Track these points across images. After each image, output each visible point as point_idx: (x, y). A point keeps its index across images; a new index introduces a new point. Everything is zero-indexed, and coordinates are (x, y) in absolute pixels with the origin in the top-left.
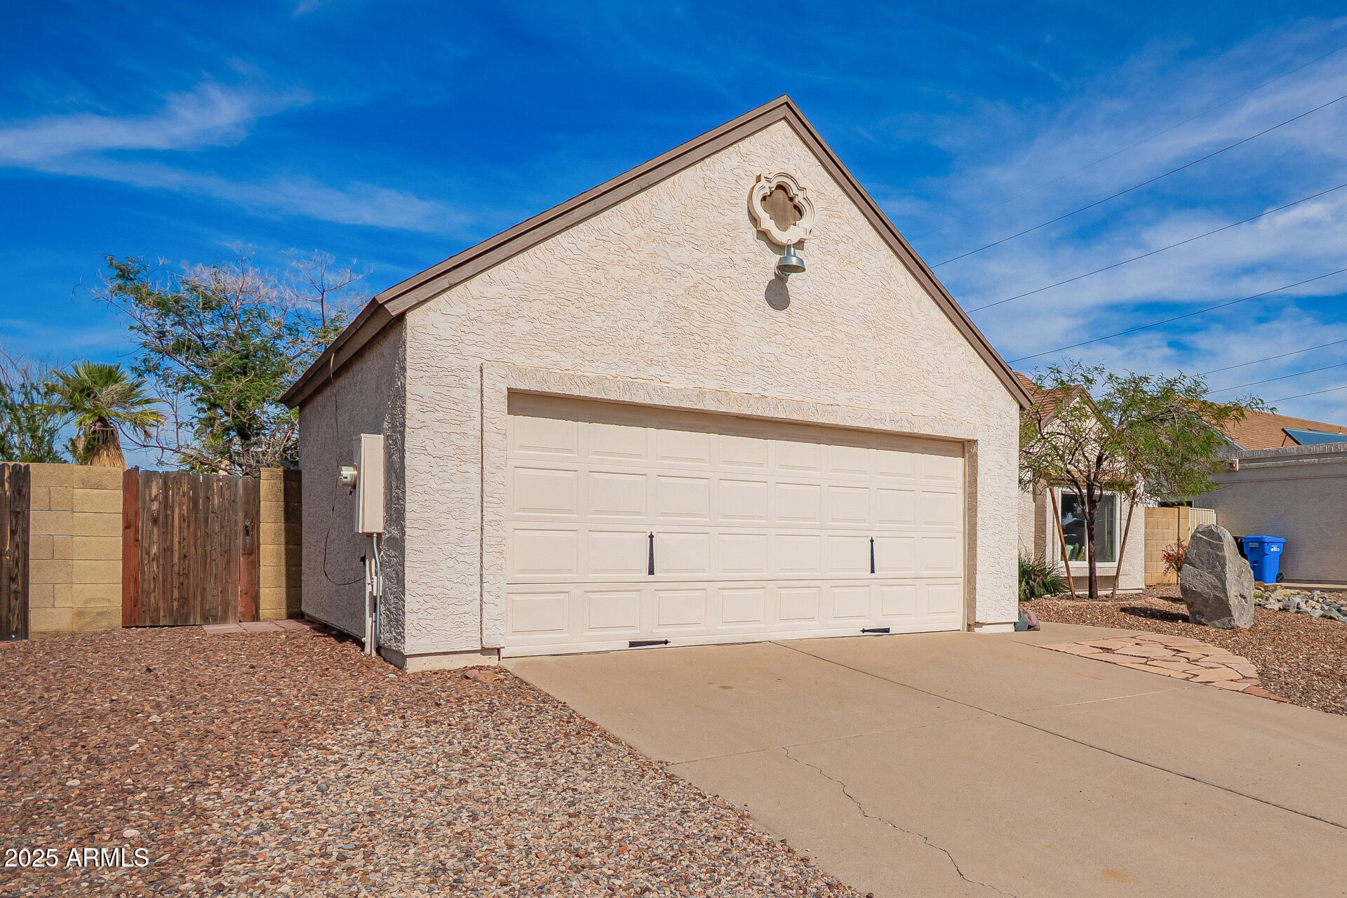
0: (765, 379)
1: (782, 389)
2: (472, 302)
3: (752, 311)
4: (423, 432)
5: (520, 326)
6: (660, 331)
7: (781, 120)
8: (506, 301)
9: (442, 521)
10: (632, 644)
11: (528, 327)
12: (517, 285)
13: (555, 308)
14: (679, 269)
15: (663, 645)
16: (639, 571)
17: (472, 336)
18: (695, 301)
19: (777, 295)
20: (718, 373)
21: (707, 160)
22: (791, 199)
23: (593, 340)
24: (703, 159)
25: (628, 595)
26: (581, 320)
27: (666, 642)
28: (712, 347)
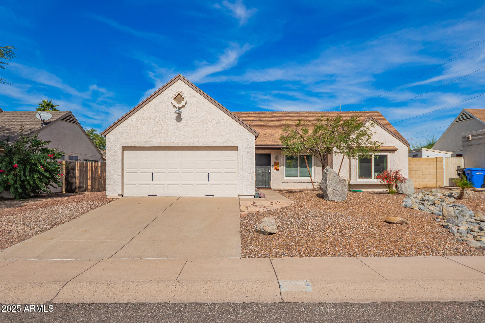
0: (176, 138)
1: (180, 140)
2: (116, 132)
3: (172, 123)
4: (109, 156)
5: (125, 135)
6: (151, 131)
7: (179, 79)
8: (122, 130)
9: (112, 171)
10: (149, 196)
11: (126, 135)
12: (124, 127)
13: (131, 130)
14: (156, 118)
15: (156, 196)
16: (150, 181)
17: (116, 138)
18: (159, 124)
19: (179, 118)
20: (164, 138)
21: (161, 93)
22: (182, 96)
23: (138, 135)
24: (160, 93)
25: (148, 185)
26: (136, 132)
27: (156, 195)
28: (163, 133)
